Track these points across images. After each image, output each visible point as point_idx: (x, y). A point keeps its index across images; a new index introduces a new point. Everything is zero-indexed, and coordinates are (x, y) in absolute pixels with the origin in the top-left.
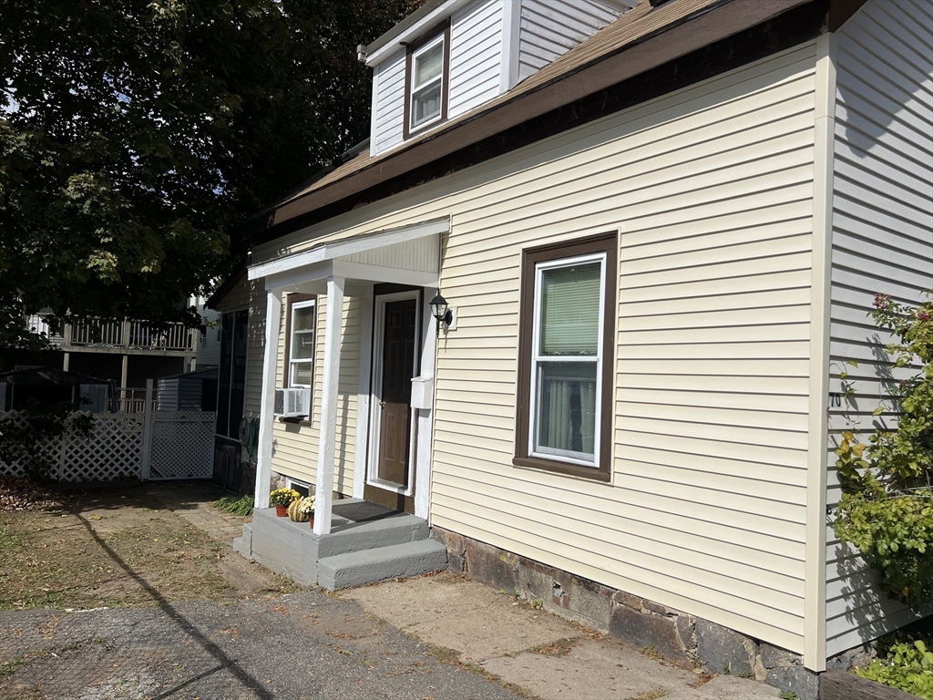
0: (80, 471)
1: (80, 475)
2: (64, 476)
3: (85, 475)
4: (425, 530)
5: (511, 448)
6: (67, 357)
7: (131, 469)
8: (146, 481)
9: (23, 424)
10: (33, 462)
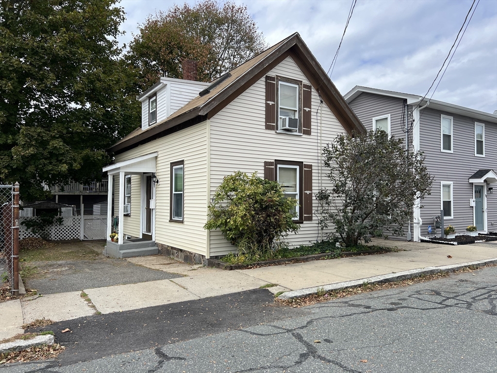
0: (59, 237)
1: (59, 238)
2: (54, 239)
3: (61, 238)
4: (155, 244)
5: (169, 218)
6: (57, 197)
7: (77, 236)
8: (83, 240)
9: (39, 221)
10: (43, 234)
